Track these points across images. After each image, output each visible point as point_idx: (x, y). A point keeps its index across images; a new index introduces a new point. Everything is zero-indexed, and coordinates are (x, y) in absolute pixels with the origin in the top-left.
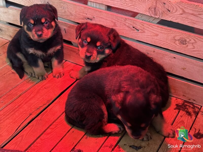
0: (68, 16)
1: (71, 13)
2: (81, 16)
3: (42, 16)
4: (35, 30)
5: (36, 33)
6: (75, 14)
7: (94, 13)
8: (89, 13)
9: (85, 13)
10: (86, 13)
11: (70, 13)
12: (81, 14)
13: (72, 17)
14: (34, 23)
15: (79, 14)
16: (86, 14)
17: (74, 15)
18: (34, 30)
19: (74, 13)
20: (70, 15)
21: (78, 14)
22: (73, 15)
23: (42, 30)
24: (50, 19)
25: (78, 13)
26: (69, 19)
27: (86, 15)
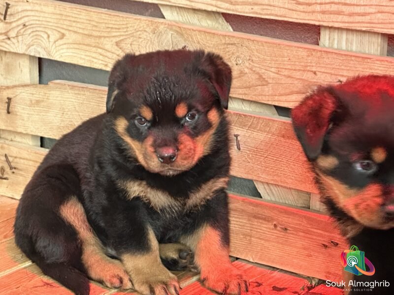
0: (249, 87)
1: (261, 76)
2: (296, 82)
3: (177, 98)
4: (155, 141)
5: (155, 152)
6: (276, 76)
7: (343, 67)
8: (323, 70)
9: (309, 71)
10: (314, 69)
11: (257, 76)
12: (298, 75)
13: (266, 88)
14: (154, 117)
15: (289, 77)
16: (315, 73)
17: (270, 81)
18: (150, 141)
19: (272, 75)
20: (259, 83)
21: (284, 75)
22: (267, 81)
23: (175, 142)
24: (203, 103)
25: (286, 73)
26: (254, 98)
27: (313, 75)
